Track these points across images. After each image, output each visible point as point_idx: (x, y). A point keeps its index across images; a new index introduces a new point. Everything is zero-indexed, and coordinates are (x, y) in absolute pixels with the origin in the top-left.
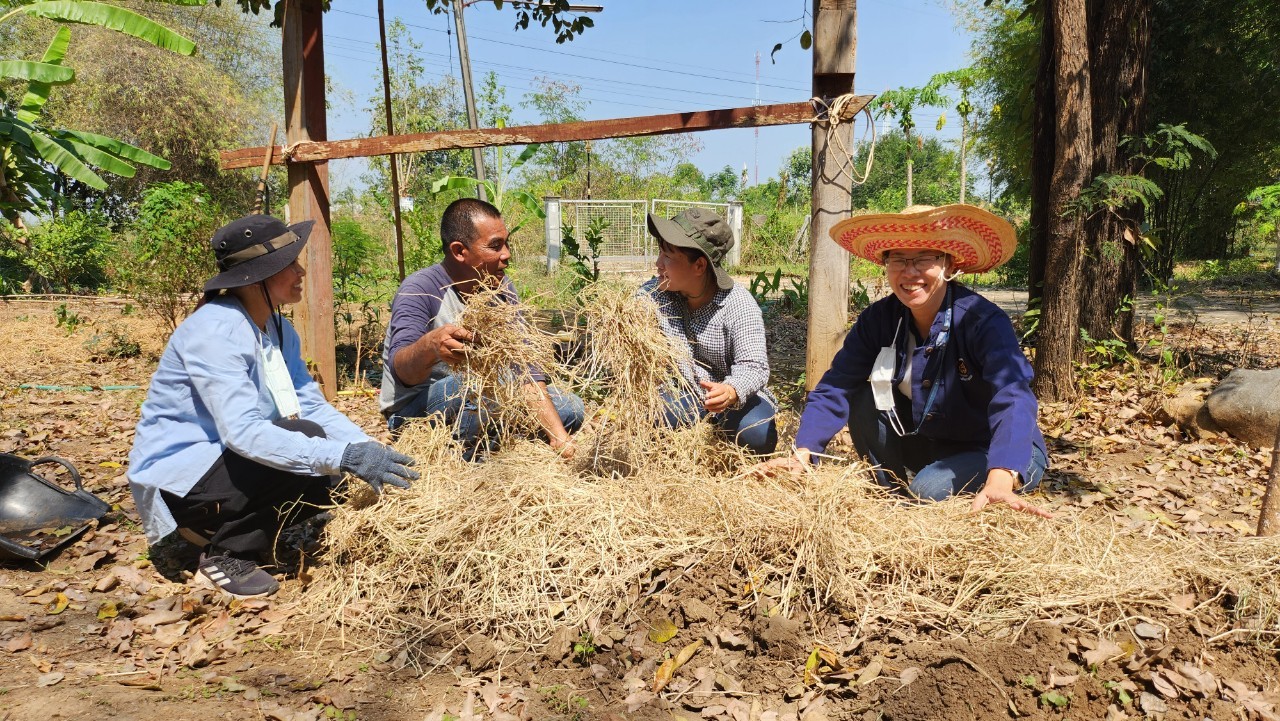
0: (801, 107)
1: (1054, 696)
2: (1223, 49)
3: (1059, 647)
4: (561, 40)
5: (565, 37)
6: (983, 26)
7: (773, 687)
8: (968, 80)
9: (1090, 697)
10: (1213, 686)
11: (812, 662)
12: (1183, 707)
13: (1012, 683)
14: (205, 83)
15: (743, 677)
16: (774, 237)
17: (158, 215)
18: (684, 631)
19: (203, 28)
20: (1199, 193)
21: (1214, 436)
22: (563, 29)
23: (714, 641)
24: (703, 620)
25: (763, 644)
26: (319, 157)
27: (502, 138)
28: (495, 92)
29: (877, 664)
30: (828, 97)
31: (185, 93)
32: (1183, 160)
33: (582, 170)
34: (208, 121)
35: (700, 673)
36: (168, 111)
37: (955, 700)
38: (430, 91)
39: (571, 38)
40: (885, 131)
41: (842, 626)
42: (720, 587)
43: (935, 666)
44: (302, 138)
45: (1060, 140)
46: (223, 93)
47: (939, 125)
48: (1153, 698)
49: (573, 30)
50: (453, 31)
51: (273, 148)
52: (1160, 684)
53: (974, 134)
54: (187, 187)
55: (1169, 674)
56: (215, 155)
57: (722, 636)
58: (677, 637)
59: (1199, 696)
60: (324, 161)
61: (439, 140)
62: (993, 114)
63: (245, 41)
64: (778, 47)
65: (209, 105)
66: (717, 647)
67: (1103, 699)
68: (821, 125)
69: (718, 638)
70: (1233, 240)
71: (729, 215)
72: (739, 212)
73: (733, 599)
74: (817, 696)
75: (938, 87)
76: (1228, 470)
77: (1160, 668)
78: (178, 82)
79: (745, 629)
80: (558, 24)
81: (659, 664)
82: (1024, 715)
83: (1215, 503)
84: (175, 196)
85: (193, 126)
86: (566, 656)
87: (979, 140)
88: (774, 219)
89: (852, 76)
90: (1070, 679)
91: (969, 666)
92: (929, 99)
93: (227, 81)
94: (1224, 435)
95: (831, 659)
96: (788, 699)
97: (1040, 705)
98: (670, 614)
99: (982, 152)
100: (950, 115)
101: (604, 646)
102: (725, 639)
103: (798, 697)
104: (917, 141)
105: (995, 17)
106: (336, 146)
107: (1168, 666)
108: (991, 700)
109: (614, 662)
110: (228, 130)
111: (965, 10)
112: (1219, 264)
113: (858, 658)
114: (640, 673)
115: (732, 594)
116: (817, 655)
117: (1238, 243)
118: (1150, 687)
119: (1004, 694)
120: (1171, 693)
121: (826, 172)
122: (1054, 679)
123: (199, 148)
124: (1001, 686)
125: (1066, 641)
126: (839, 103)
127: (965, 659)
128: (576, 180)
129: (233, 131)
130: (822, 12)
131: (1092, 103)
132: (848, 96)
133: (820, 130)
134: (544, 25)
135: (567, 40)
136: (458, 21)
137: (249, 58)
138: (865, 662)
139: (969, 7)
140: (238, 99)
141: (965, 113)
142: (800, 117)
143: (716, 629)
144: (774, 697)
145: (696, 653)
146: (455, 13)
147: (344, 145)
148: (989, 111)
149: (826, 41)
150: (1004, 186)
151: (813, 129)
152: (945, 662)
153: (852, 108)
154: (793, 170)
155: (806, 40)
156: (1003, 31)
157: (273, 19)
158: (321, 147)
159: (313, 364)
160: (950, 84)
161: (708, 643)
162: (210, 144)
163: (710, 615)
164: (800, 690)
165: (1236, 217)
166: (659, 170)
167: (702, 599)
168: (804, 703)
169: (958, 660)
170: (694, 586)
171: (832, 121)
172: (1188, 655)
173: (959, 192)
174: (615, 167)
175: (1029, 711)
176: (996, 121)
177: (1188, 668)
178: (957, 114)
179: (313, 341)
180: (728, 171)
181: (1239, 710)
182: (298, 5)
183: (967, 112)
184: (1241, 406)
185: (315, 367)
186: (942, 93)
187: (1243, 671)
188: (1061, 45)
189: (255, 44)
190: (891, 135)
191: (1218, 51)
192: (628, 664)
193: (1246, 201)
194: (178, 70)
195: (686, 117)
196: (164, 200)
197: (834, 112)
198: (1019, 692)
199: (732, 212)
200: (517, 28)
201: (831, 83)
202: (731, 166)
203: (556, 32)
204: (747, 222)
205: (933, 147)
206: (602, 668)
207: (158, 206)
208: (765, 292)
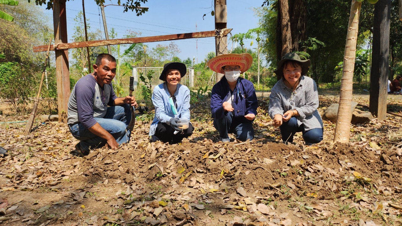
0: (212, 32)
1: (284, 173)
2: (329, 22)
3: (285, 163)
4: (138, 15)
5: (139, 14)
6: (262, 15)
7: (212, 180)
8: (259, 31)
9: (293, 174)
10: (323, 169)
11: (222, 173)
12: (315, 174)
13: (273, 172)
14: (16, 31)
15: (204, 179)
16: (204, 79)
17: (3, 73)
18: (187, 170)
19: (15, 13)
20: (325, 63)
21: (327, 122)
22: (139, 12)
23: (195, 171)
24: (192, 166)
25: (209, 170)
26: (65, 48)
27: (124, 42)
28: (114, 35)
29: (239, 171)
30: (220, 29)
31: (9, 34)
32: (315, 47)
33: (143, 59)
34: (17, 44)
35: (192, 179)
36: (3, 40)
37: (259, 177)
38: (92, 34)
39: (141, 15)
40: (235, 47)
41: (230, 164)
42: (196, 157)
43: (254, 169)
44: (60, 42)
45: (283, 43)
46: (22, 35)
47: (251, 44)
48: (308, 172)
49: (142, 12)
50: (101, 14)
51: (51, 45)
52: (309, 169)
53: (261, 47)
54: (12, 63)
55: (312, 167)
56: (20, 55)
57: (197, 170)
58: (185, 171)
59: (319, 171)
60: (67, 49)
61: (104, 43)
62: (266, 41)
63: (29, 18)
64: (205, 15)
65: (17, 38)
66: (196, 173)
67: (296, 174)
68: (218, 37)
69: (197, 171)
70: (335, 77)
71: (190, 72)
72: (193, 71)
73: (200, 160)
74: (224, 181)
75: (250, 33)
76: (330, 129)
77: (310, 166)
78: (7, 31)
79: (204, 168)
80: (137, 11)
81: (180, 178)
82: (277, 179)
83: (327, 137)
84: (9, 66)
85: (12, 45)
86: (154, 178)
87: (263, 49)
88: (203, 73)
89: (226, 23)
90: (288, 169)
91: (263, 169)
92: (248, 37)
93: (24, 31)
94: (330, 121)
95: (227, 172)
96: (216, 182)
97: (280, 176)
98: (183, 166)
99: (264, 52)
100: (254, 41)
101: (165, 175)
102: (198, 170)
103: (219, 182)
104: (245, 50)
105: (266, 12)
106: (71, 45)
107: (312, 165)
108: (268, 176)
109: (168, 179)
110: (24, 46)
111: (257, 10)
112: (331, 84)
113: (234, 170)
114: (175, 181)
115: (199, 159)
116: (223, 171)
117: (336, 78)
118: (307, 170)
119: (271, 174)
120: (312, 171)
121: (220, 50)
122: (284, 170)
123: (14, 53)
124: (271, 173)
125: (287, 162)
126: (223, 31)
127: (261, 167)
128: (141, 62)
129: (26, 47)
130: (217, 6)
131: (291, 32)
132: (225, 29)
133: (217, 39)
134: (133, 11)
135: (140, 15)
136: (102, 11)
137: (31, 23)
138: (236, 171)
139: (258, 9)
140: (27, 37)
141: (258, 41)
142: (212, 35)
143: (196, 168)
144: (212, 182)
145: (191, 175)
146: (101, 9)
147: (74, 44)
148: (265, 40)
149: (218, 14)
150: (270, 62)
151: (216, 39)
152: (256, 168)
153: (226, 32)
154: (209, 59)
155: (213, 13)
156: (268, 16)
157: (47, 7)
158: (66, 45)
159: (64, 112)
160: (254, 32)
161: (194, 172)
162: (18, 51)
163: (194, 164)
164: (219, 180)
165: (336, 70)
166: (167, 59)
167: (192, 161)
168: (221, 182)
169: (260, 167)
170: (189, 157)
171: (221, 36)
172: (316, 163)
173: (258, 64)
174: (153, 58)
175: (278, 178)
176: (267, 43)
177: (316, 166)
178: (256, 41)
179: (64, 105)
180: (189, 59)
181: (329, 174)
182: (58, 2)
183: (259, 41)
184: (333, 113)
185: (65, 113)
186: (252, 35)
187: (330, 166)
188: (282, 16)
189: (33, 19)
190: (238, 48)
191: (328, 22)
192: (172, 179)
193: (338, 66)
194: (7, 27)
195: (179, 35)
196: (5, 68)
197: (222, 33)
198: (275, 173)
199: (191, 71)
200: (124, 12)
201: (220, 25)
202: (190, 58)
203: (137, 13)
204: (195, 74)
205: (250, 51)
206: (164, 181)
207: (3, 70)
208: (202, 93)
